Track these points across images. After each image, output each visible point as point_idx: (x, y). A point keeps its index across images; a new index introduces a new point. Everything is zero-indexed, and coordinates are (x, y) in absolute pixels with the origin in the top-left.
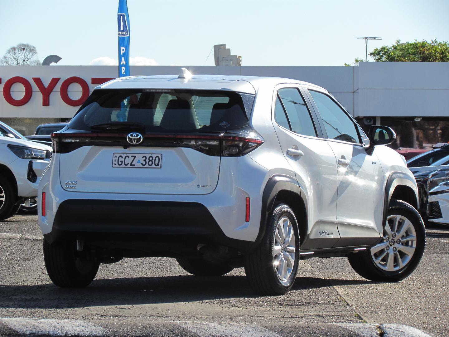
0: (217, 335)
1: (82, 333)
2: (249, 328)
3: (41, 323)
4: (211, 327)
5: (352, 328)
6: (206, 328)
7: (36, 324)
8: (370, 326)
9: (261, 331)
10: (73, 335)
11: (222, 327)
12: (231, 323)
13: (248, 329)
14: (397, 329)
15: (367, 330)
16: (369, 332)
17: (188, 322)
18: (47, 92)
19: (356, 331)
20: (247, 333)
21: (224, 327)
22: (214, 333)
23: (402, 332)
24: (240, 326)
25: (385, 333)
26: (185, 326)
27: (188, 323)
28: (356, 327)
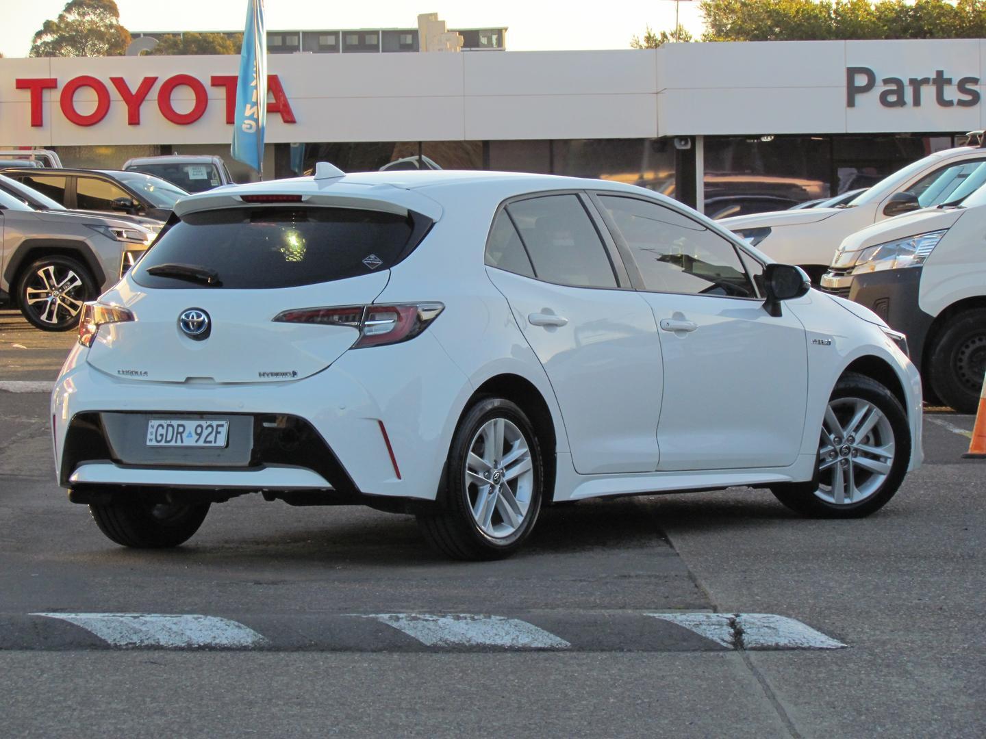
0: (452, 640)
1: (217, 641)
2: (508, 625)
3: (145, 623)
4: (442, 625)
5: (687, 623)
6: (433, 627)
7: (137, 626)
8: (719, 619)
9: (530, 632)
10: (202, 644)
11: (461, 624)
12: (476, 617)
13: (506, 629)
14: (766, 625)
15: (714, 627)
16: (716, 630)
17: (401, 615)
18: (134, 102)
19: (694, 630)
20: (504, 635)
21: (464, 626)
22: (448, 637)
23: (774, 629)
24: (492, 623)
25: (744, 633)
26: (395, 625)
27: (402, 618)
28: (694, 621)
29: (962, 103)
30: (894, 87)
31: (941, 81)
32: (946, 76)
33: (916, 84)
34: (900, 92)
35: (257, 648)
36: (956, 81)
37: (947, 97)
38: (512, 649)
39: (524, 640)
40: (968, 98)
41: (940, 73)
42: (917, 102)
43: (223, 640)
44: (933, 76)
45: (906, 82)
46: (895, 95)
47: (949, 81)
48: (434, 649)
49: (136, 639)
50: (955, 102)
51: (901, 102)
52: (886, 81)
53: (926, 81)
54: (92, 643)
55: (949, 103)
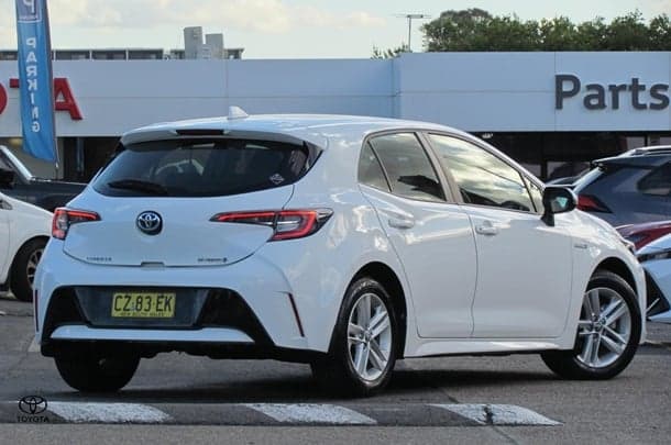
0: (297, 418)
1: (138, 418)
2: (334, 410)
3: (89, 407)
4: (289, 410)
5: (455, 409)
6: (284, 411)
9: (349, 414)
10: (128, 420)
11: (302, 409)
12: (312, 405)
13: (333, 412)
19: (460, 413)
20: (332, 415)
21: (305, 410)
22: (294, 416)
23: (513, 413)
24: (323, 409)
26: (258, 409)
27: (263, 406)
28: (459, 408)
29: (653, 107)
30: (595, 92)
31: (636, 87)
32: (640, 83)
33: (615, 90)
34: (601, 96)
35: (166, 423)
36: (648, 88)
37: (641, 102)
38: (338, 425)
39: (344, 419)
40: (659, 102)
41: (635, 81)
42: (615, 105)
43: (143, 418)
44: (629, 83)
45: (606, 88)
46: (597, 98)
47: (643, 88)
48: (286, 424)
49: (83, 417)
50: (648, 106)
51: (602, 106)
52: (590, 87)
53: (623, 87)
55: (643, 107)
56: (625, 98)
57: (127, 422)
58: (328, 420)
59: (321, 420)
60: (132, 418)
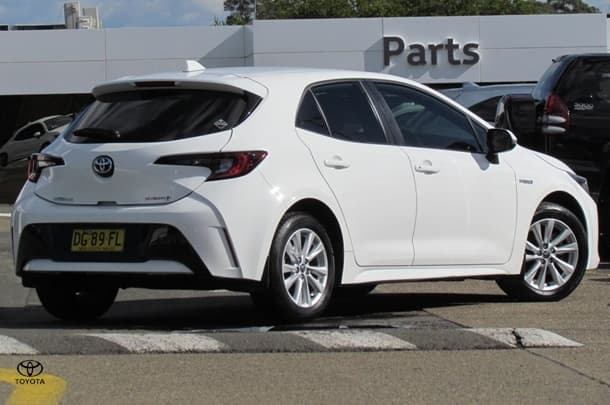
0: (342, 345)
1: (196, 348)
2: (375, 336)
4: (334, 336)
6: (329, 338)
7: (144, 339)
9: (389, 340)
11: (346, 336)
20: (374, 341)
22: (339, 343)
24: (365, 335)
32: (454, 43)
35: (223, 351)
36: (461, 47)
37: (456, 58)
38: (380, 349)
39: (386, 344)
42: (434, 61)
47: (457, 46)
48: (333, 350)
49: (145, 347)
50: (462, 61)
54: (120, 350)
55: (458, 62)
56: (442, 56)
57: (187, 352)
58: (371, 345)
59: (365, 346)
60: (191, 348)
